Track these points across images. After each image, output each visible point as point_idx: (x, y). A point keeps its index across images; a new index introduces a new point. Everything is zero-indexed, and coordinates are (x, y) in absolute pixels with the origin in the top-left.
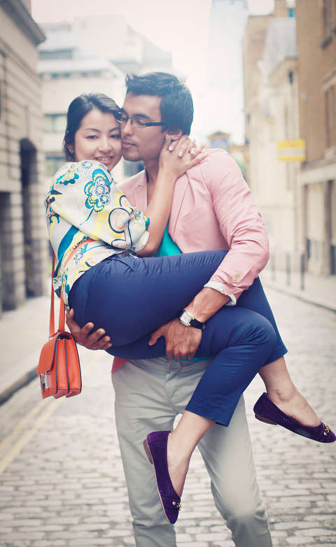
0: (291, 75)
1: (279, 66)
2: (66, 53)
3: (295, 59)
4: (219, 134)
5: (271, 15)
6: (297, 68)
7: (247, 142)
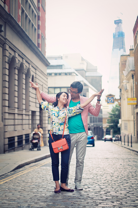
0: (133, 76)
1: (129, 73)
2: (60, 67)
3: (134, 70)
4: (110, 95)
5: (129, 55)
6: (135, 74)
7: (120, 98)
